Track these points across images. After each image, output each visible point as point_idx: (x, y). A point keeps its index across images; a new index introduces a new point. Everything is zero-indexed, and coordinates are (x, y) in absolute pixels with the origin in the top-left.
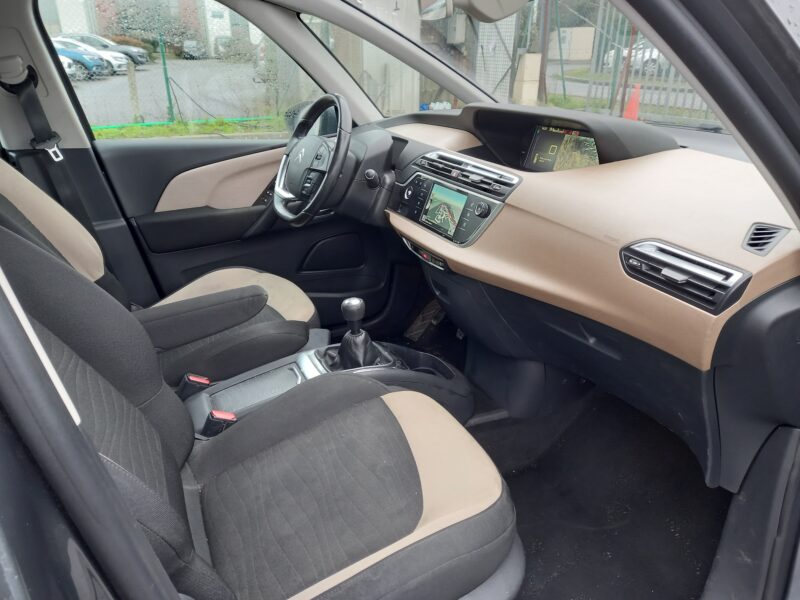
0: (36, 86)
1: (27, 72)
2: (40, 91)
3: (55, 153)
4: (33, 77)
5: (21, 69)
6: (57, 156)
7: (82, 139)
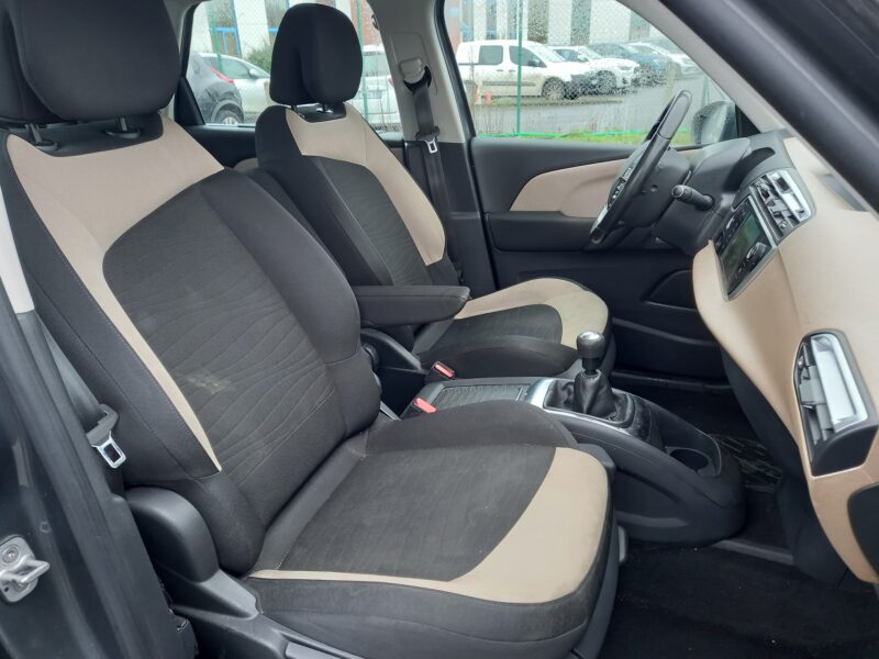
0: (429, 84)
1: (424, 72)
2: (431, 90)
3: (432, 145)
4: (428, 77)
5: (420, 69)
6: (433, 149)
7: (458, 136)
